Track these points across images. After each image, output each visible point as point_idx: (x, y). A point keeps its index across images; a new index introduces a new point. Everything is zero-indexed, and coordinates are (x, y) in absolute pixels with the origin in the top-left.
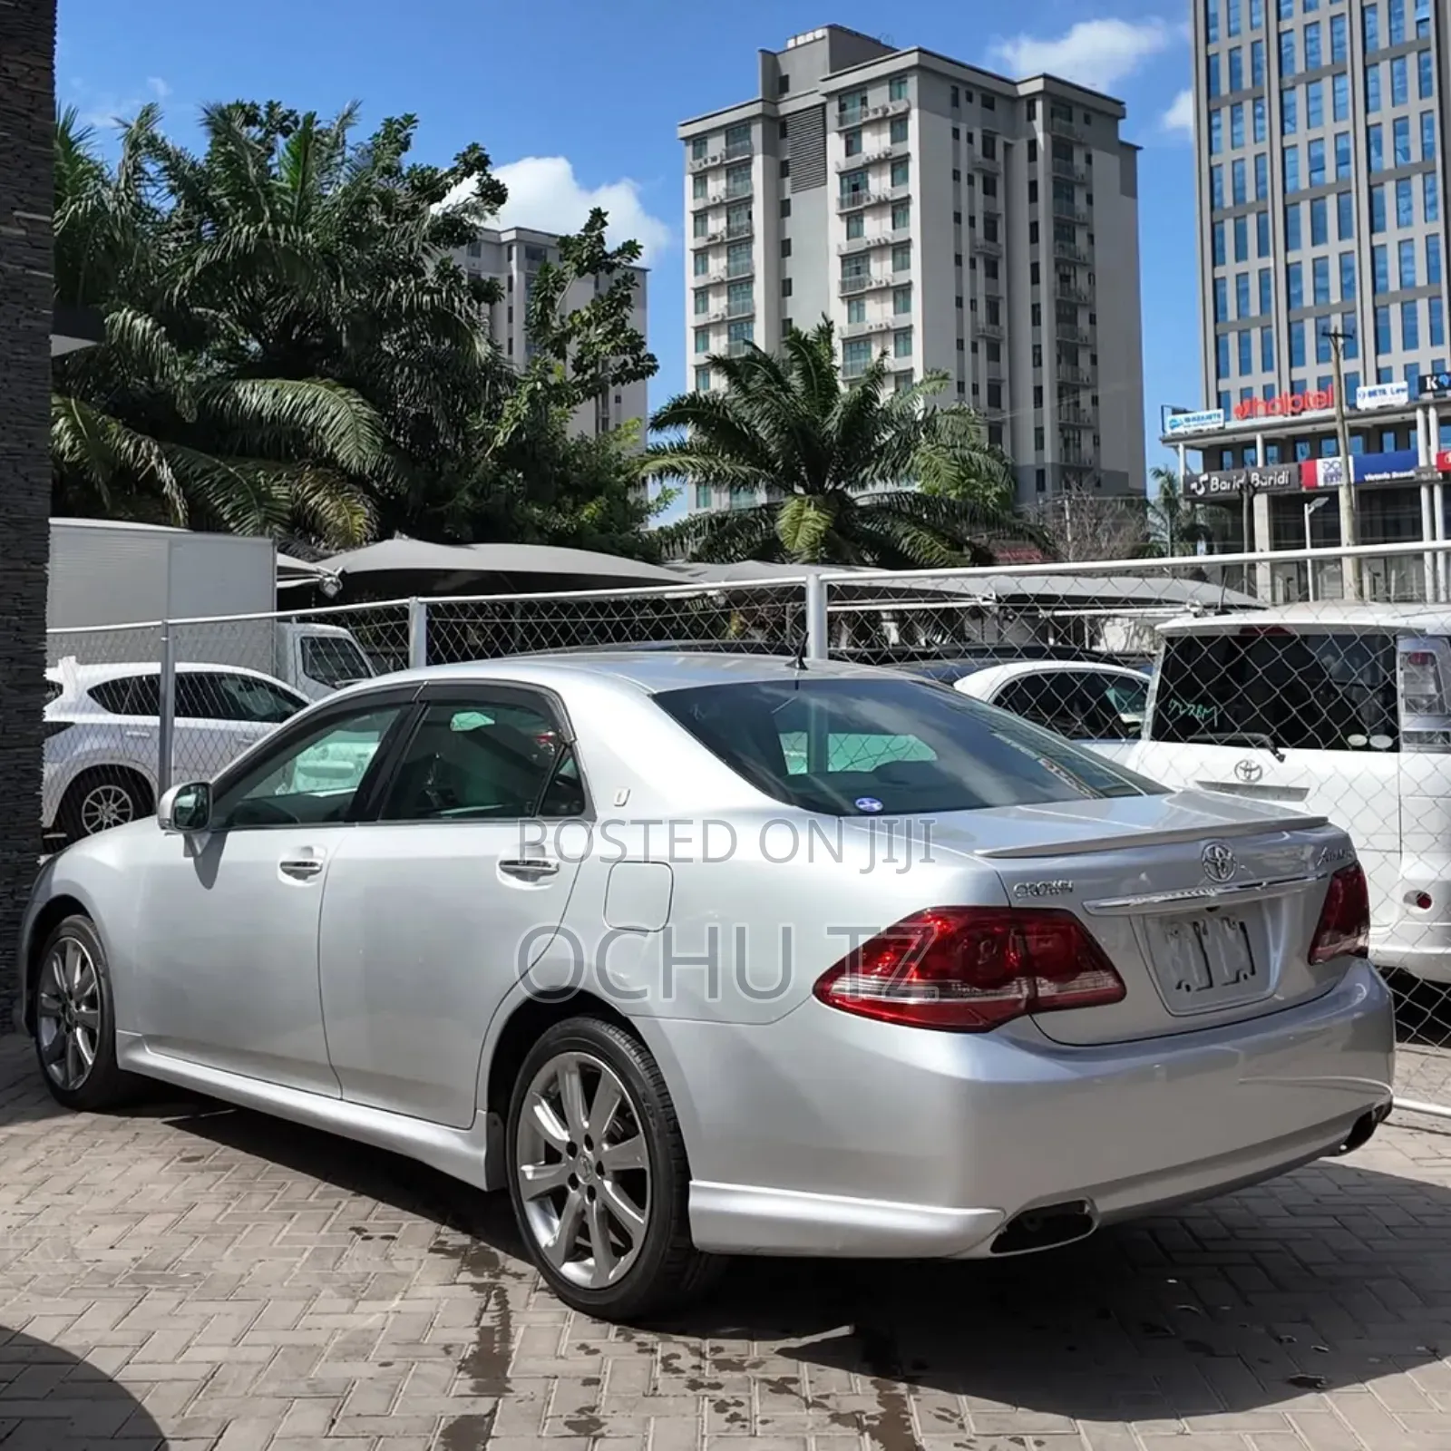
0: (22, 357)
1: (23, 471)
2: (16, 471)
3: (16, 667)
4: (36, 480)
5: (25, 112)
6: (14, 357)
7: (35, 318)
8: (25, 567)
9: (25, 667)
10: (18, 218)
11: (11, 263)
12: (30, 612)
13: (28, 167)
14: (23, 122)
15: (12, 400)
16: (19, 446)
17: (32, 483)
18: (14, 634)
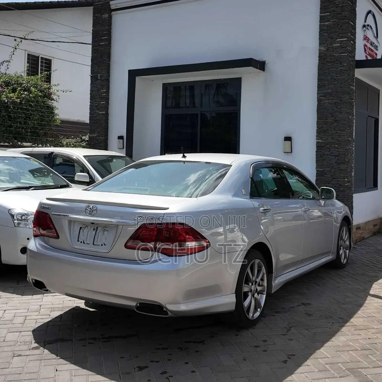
0: (339, 78)
1: (339, 107)
2: (337, 107)
3: (337, 158)
4: (342, 109)
5: (340, 12)
6: (336, 78)
7: (342, 67)
8: (339, 132)
9: (339, 158)
10: (337, 41)
11: (336, 53)
12: (341, 144)
13: (341, 27)
14: (340, 15)
15: (336, 89)
16: (338, 101)
17: (342, 110)
18: (336, 149)
